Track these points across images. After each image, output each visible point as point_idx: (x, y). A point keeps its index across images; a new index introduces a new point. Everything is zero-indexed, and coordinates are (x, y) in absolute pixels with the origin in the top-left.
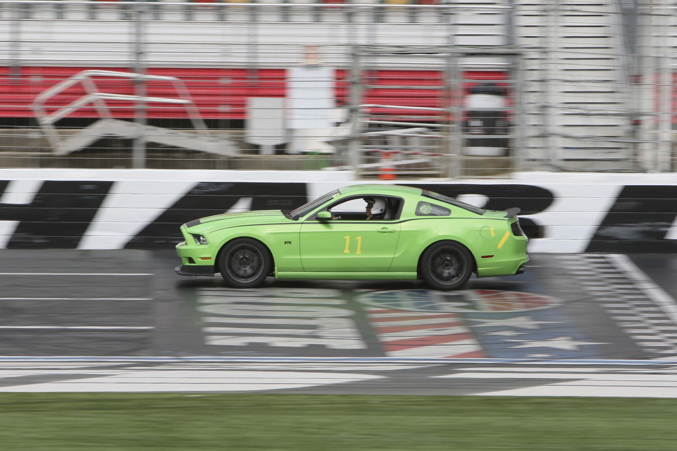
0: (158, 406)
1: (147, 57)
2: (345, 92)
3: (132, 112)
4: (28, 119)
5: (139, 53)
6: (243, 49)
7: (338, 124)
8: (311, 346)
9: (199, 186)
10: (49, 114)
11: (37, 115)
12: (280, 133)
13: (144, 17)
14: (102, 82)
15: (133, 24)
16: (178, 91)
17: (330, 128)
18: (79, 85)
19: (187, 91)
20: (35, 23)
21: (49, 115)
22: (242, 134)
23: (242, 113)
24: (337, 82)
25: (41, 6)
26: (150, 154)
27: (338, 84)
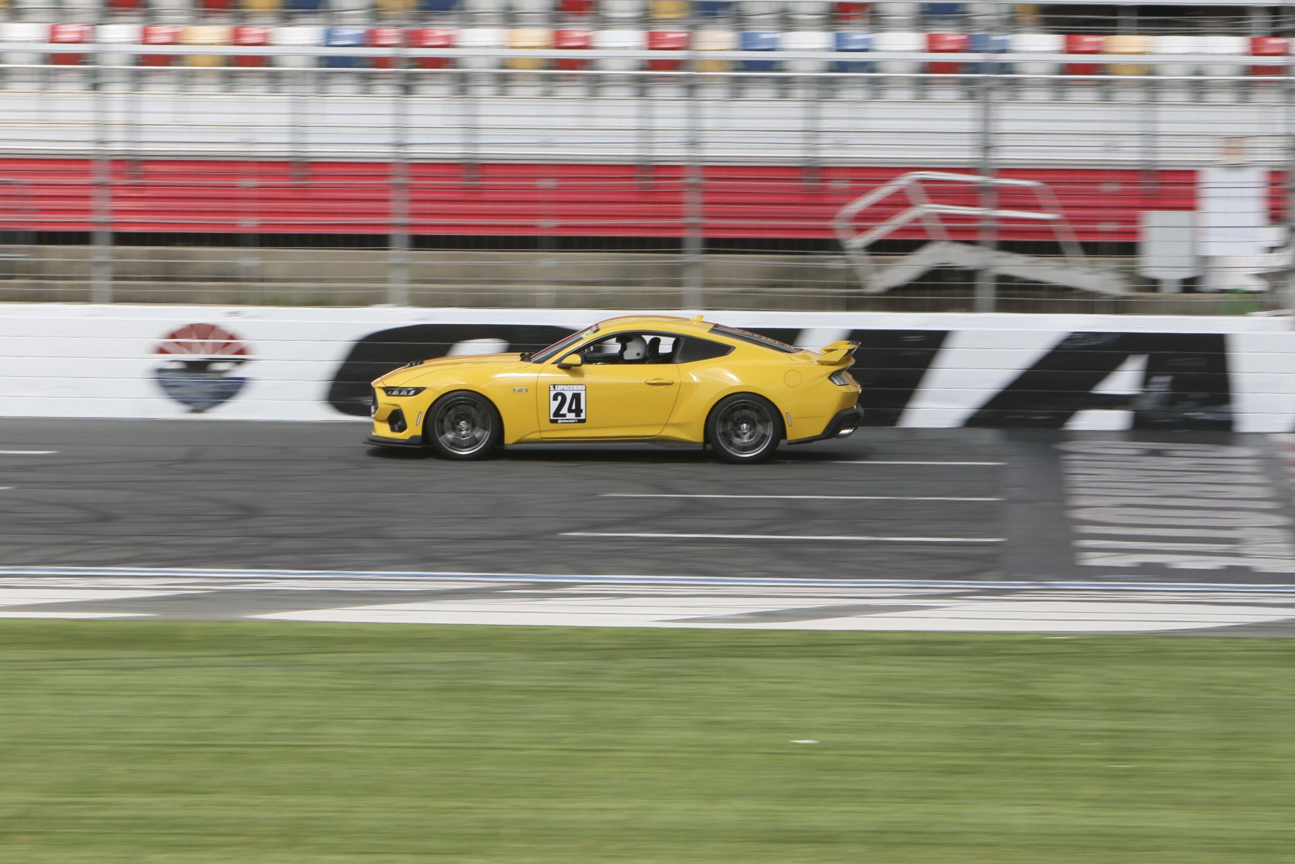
0: (1011, 652)
1: (998, 154)
2: (1281, 204)
3: (974, 231)
4: (827, 241)
5: (987, 148)
6: (1134, 141)
7: (1272, 249)
8: (1230, 568)
9: (1071, 337)
10: (860, 233)
11: (840, 236)
12: (1187, 262)
13: (995, 96)
14: (934, 188)
15: (977, 106)
16: (1041, 202)
17: (1259, 255)
18: (900, 193)
19: (1057, 202)
20: (840, 105)
21: (859, 236)
22: (1133, 263)
23: (1133, 233)
24: (1273, 189)
25: (848, 80)
26: (1002, 292)
27: (1273, 192)
